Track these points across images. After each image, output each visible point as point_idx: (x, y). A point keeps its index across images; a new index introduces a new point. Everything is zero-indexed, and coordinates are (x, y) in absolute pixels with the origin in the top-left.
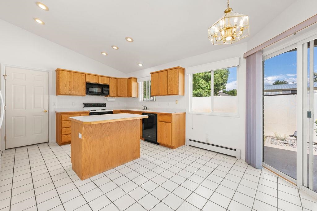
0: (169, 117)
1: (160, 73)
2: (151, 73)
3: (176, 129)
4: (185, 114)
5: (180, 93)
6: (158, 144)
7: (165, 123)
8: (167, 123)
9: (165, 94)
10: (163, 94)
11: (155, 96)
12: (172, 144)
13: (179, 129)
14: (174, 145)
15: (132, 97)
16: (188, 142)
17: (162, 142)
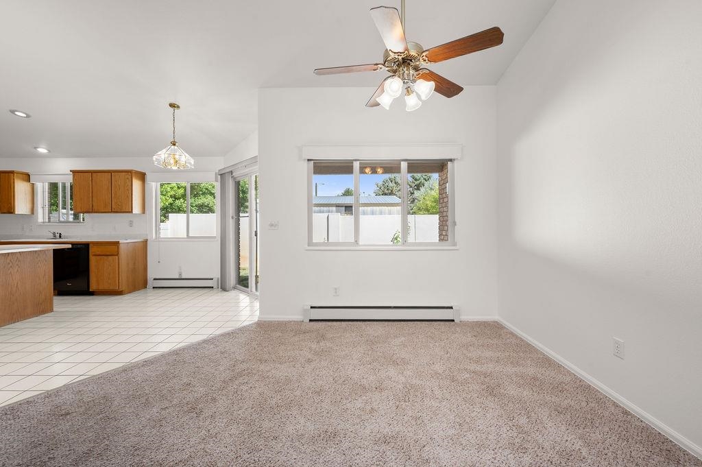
0: (114, 247)
1: (94, 175)
2: (74, 172)
3: (128, 264)
4: (146, 242)
5: (137, 209)
6: (92, 294)
7: (105, 257)
8: (110, 258)
9: (107, 211)
10: (103, 211)
11: (84, 213)
12: (120, 287)
13: (134, 264)
14: (123, 287)
15: (16, 213)
16: (151, 283)
17: (100, 288)
